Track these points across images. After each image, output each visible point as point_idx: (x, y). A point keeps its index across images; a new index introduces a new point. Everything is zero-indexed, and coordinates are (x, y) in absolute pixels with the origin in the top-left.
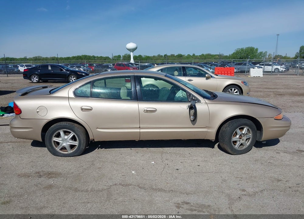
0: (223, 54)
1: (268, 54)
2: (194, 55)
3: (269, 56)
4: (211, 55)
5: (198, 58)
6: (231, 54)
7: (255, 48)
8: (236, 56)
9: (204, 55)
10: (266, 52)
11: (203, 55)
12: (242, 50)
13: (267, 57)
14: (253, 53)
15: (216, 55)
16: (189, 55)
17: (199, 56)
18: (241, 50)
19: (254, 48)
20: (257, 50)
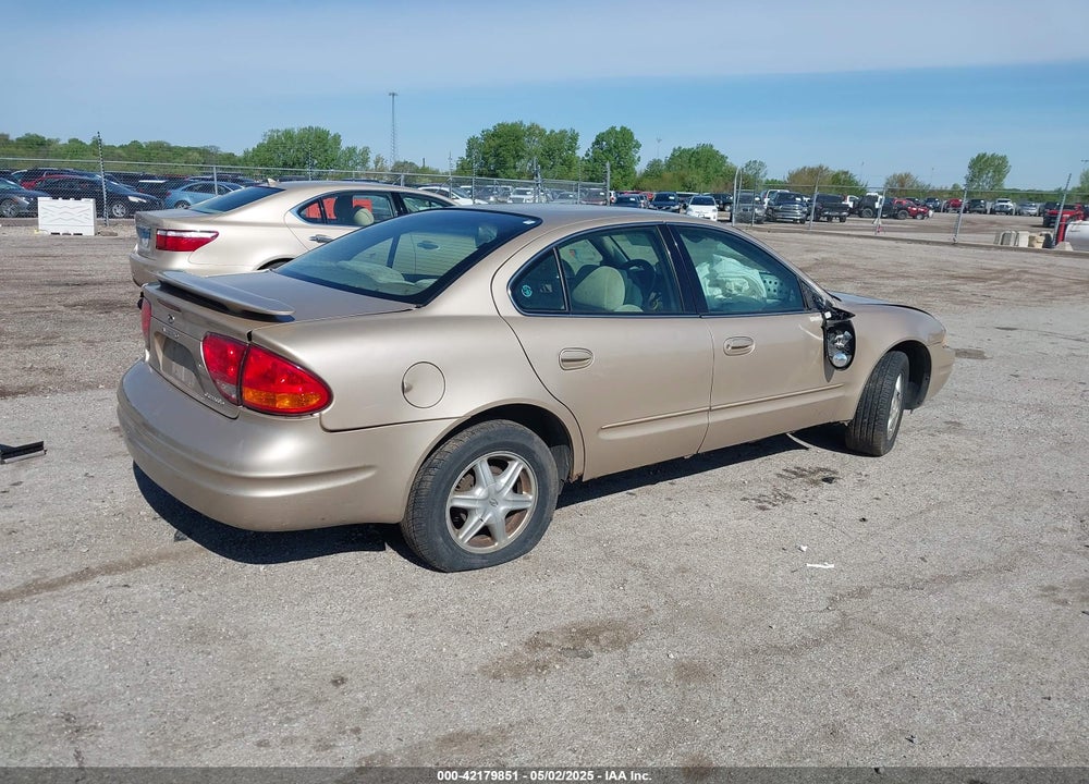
0: (217, 149)
1: (372, 157)
2: (97, 142)
3: (376, 163)
4: (170, 149)
5: (120, 158)
6: (251, 150)
7: (332, 133)
8: (267, 155)
9: (140, 147)
10: (366, 151)
11: (136, 146)
12: (288, 134)
13: (371, 165)
14: (326, 151)
15: (189, 149)
16: (75, 140)
17: (121, 147)
18: (286, 139)
19: (328, 133)
20: (337, 139)
